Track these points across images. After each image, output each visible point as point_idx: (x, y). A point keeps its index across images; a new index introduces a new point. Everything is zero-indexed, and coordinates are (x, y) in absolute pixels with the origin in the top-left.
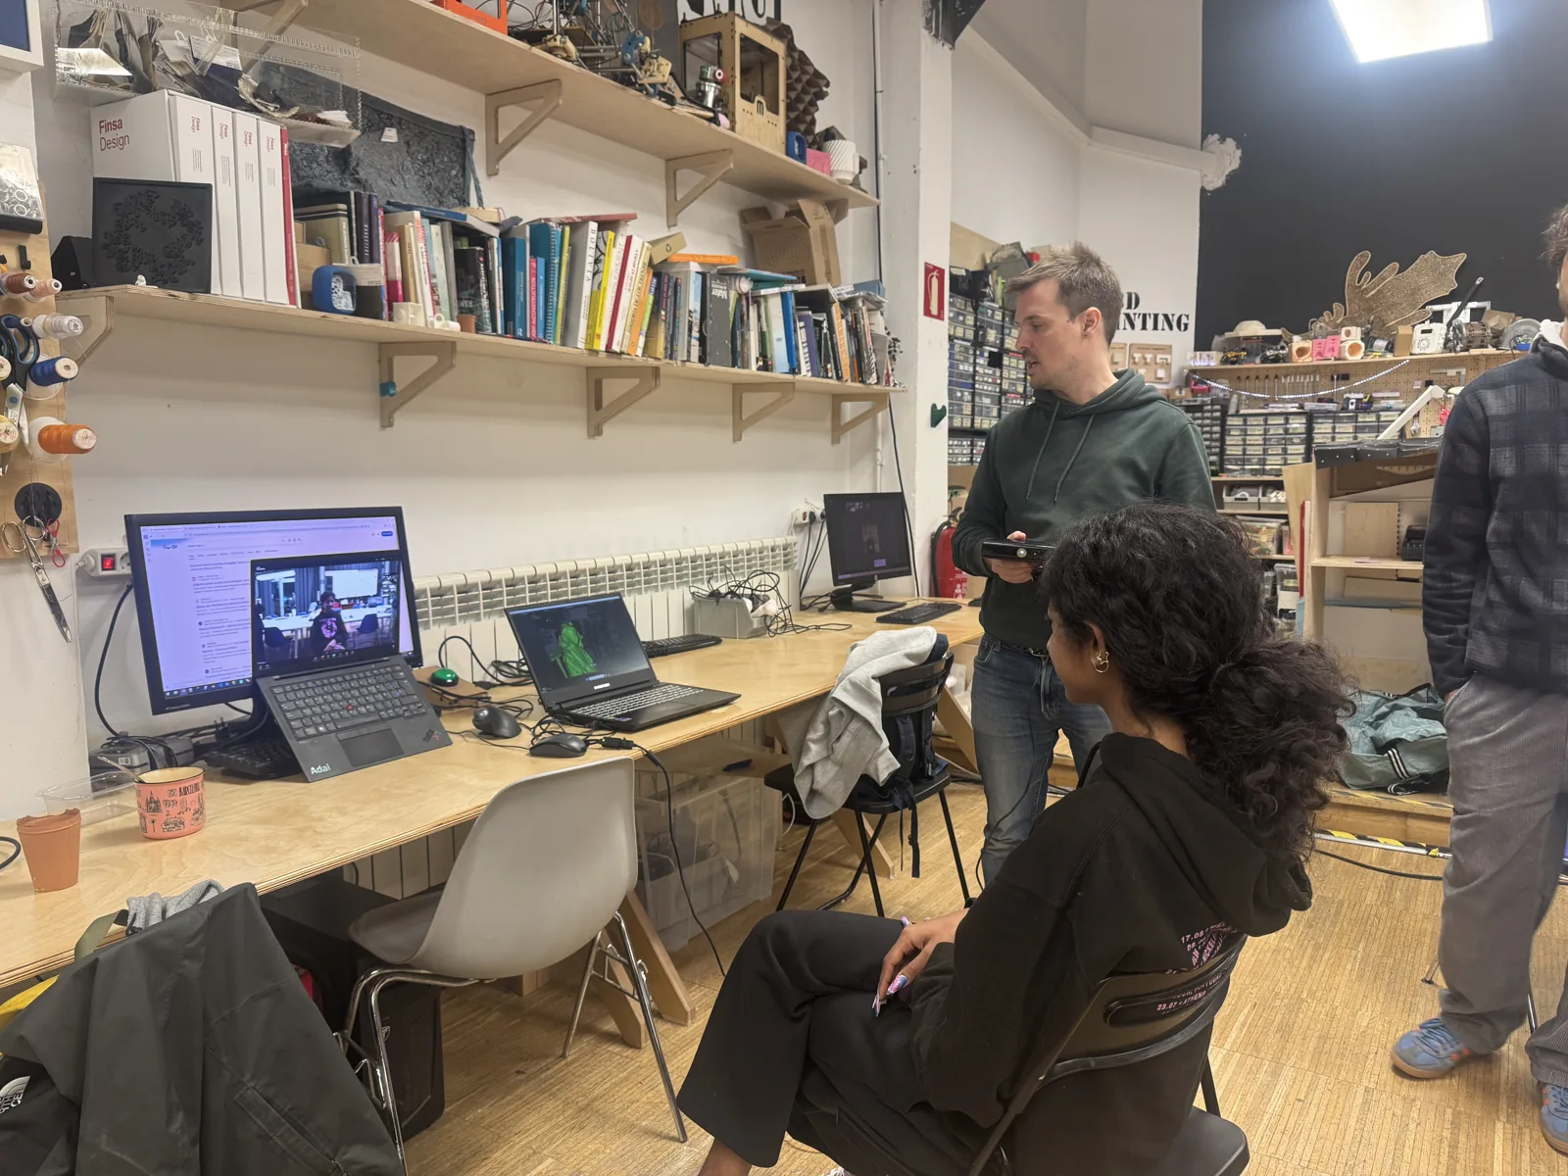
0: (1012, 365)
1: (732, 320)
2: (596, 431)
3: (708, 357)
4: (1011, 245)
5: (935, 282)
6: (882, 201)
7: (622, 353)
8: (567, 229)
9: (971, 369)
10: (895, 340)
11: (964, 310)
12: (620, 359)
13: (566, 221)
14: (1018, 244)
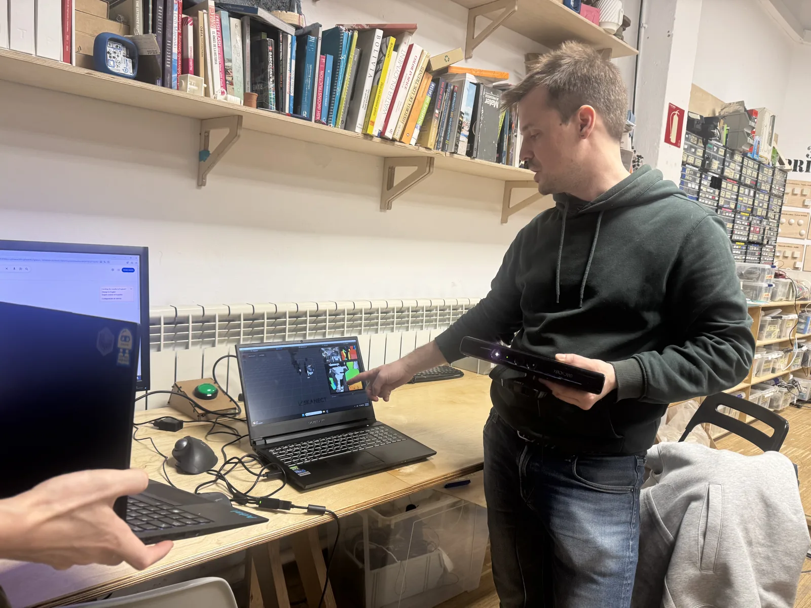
0: (728, 188)
1: (501, 125)
2: (386, 205)
3: (475, 152)
4: (737, 103)
5: (676, 118)
6: (641, 53)
7: (393, 140)
8: (356, 34)
9: (697, 187)
10: (639, 157)
11: (696, 145)
12: (393, 145)
13: (356, 28)
14: (743, 102)
